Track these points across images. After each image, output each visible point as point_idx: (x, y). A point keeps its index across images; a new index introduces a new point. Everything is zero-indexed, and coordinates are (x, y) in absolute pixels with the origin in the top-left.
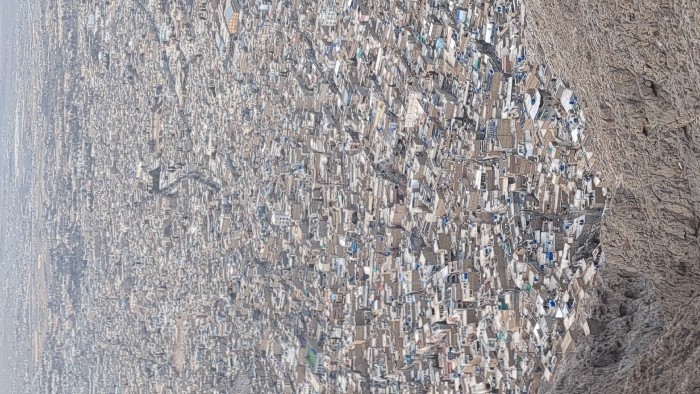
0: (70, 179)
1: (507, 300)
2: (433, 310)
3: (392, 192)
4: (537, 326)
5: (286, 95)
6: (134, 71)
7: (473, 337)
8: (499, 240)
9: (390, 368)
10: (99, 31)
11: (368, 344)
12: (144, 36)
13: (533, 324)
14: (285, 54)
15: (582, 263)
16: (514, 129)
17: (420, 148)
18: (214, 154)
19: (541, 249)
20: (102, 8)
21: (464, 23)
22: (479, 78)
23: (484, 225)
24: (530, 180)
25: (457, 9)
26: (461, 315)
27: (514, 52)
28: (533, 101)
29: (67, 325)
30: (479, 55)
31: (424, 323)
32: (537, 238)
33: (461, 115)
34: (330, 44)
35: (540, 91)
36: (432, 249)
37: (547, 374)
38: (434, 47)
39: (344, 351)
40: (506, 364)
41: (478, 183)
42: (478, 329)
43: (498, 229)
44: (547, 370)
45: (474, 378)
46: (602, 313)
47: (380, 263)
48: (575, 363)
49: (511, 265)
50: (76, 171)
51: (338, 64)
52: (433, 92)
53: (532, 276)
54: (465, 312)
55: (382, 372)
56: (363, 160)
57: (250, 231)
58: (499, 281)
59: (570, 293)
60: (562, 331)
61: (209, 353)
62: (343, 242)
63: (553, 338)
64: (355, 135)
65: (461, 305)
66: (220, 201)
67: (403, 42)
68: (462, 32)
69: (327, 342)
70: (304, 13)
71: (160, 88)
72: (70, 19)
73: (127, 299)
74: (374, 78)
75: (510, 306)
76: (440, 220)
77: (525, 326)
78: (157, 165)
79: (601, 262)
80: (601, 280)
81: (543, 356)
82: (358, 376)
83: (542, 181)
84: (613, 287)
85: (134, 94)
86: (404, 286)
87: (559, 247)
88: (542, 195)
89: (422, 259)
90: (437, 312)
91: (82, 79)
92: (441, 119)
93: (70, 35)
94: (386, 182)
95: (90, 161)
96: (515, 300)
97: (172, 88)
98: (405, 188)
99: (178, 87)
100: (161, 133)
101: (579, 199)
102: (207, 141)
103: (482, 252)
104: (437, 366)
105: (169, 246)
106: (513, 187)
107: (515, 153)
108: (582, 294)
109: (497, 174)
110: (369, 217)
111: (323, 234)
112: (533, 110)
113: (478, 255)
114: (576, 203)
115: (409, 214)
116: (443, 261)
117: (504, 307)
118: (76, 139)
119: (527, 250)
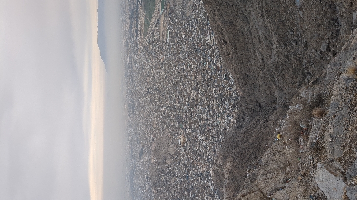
2: (205, 117)
4: (226, 121)
5: (174, 73)
7: (213, 122)
11: (192, 123)
15: (234, 108)
16: (220, 81)
17: (201, 84)
19: (226, 105)
21: (210, 59)
22: (213, 71)
27: (220, 66)
30: (213, 66)
31: (203, 119)
35: (225, 74)
36: (204, 105)
37: (228, 130)
38: (204, 64)
39: (187, 125)
45: (213, 130)
46: (238, 118)
47: (194, 107)
51: (184, 67)
52: (204, 73)
53: (224, 110)
56: (190, 87)
57: (168, 100)
59: (232, 114)
60: (231, 122)
62: (186, 103)
69: (184, 123)
74: (192, 70)
75: (220, 117)
76: (206, 99)
77: (223, 120)
80: (238, 112)
82: (190, 130)
83: (226, 91)
87: (230, 105)
88: (226, 94)
89: (202, 107)
92: (205, 79)
94: (195, 91)
99: (152, 72)
100: (149, 81)
102: (158, 83)
103: (214, 105)
104: (206, 128)
107: (220, 86)
110: (191, 98)
112: (224, 78)
114: (233, 96)
115: (199, 98)
119: (223, 105)
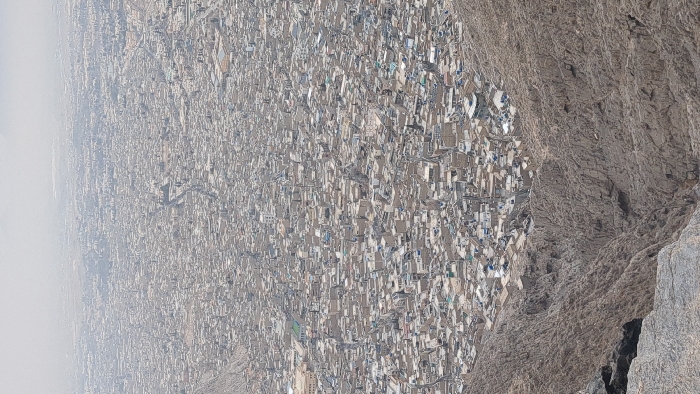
0: (97, 197)
1: (454, 269)
2: (393, 283)
3: (357, 190)
4: (479, 287)
5: (269, 118)
6: (146, 108)
7: (426, 301)
8: (445, 222)
9: (360, 333)
10: (117, 77)
11: (341, 313)
12: (153, 79)
13: (476, 287)
14: (267, 85)
15: (515, 233)
16: (455, 131)
17: (379, 153)
18: (212, 170)
19: (480, 226)
20: (119, 59)
21: (413, 48)
22: (426, 92)
23: (432, 211)
24: (469, 171)
25: (406, 38)
26: (416, 285)
27: (454, 68)
28: (471, 104)
29: (98, 314)
30: (425, 73)
31: (386, 294)
32: (477, 218)
33: (411, 124)
34: (303, 74)
35: (476, 94)
36: (390, 234)
38: (388, 70)
39: (322, 322)
40: (454, 321)
41: (426, 176)
42: (431, 295)
43: (443, 213)
44: (488, 320)
45: (428, 335)
46: (532, 271)
47: (348, 248)
48: (512, 311)
49: (455, 241)
50: (101, 191)
51: (310, 90)
52: (389, 106)
53: (473, 248)
54: (419, 282)
55: (353, 336)
56: (332, 166)
57: (243, 229)
58: (446, 253)
59: (505, 257)
60: (500, 288)
61: (212, 329)
62: (318, 234)
63: (492, 294)
64: (325, 146)
65: (416, 276)
66: (218, 207)
67: (363, 68)
68: (410, 55)
69: (308, 314)
70: (282, 50)
71: (167, 120)
72: (94, 70)
73: (146, 291)
74: (340, 99)
75: (456, 274)
76: (397, 210)
77: (469, 288)
78: (166, 182)
79: (530, 230)
80: (531, 245)
81: (484, 311)
82: (334, 341)
83: (479, 171)
84: (541, 249)
85: (147, 126)
86: (369, 265)
87: (495, 223)
88: (480, 183)
89: (383, 242)
90: (396, 285)
91: (105, 117)
92: (395, 128)
93: (94, 82)
94: (352, 183)
95: (113, 182)
96: (460, 268)
97: (177, 119)
98: (367, 187)
99: (182, 119)
100: (169, 156)
101: (510, 183)
102: (206, 160)
103: (432, 233)
104: (397, 328)
105: (178, 245)
106: (456, 179)
107: (456, 150)
108: (515, 257)
109: (442, 169)
110: (338, 211)
111: (302, 228)
112: (471, 111)
113: (429, 236)
114: (508, 188)
115: (371, 207)
116: (400, 242)
117: (451, 275)
118: (101, 165)
119: (468, 228)
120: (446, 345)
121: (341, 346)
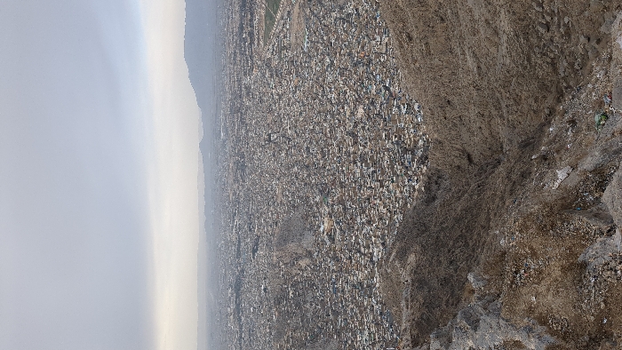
1: (394, 179)
3: (353, 141)
4: (405, 188)
7: (382, 192)
8: (391, 158)
9: (353, 204)
11: (345, 195)
12: (265, 87)
16: (397, 118)
18: (289, 128)
22: (384, 99)
23: (386, 153)
24: (403, 136)
25: (376, 74)
26: (378, 184)
27: (397, 90)
28: (404, 108)
31: (364, 187)
32: (405, 157)
33: (378, 113)
34: (330, 88)
37: (409, 205)
39: (336, 197)
40: (394, 202)
41: (384, 137)
42: (384, 189)
43: (391, 154)
45: (382, 207)
46: (429, 184)
47: (349, 166)
49: (396, 167)
51: (333, 95)
53: (403, 170)
56: (342, 129)
57: (302, 155)
59: (417, 177)
60: (414, 190)
62: (335, 159)
63: (411, 192)
64: (340, 120)
65: (378, 181)
66: (292, 144)
67: (357, 87)
68: (378, 83)
69: (330, 194)
71: (270, 104)
72: (239, 81)
74: (346, 100)
76: (370, 151)
78: (270, 132)
79: (429, 165)
81: (407, 199)
82: (341, 206)
84: (433, 174)
86: (357, 174)
87: (413, 160)
89: (364, 165)
91: (244, 102)
92: (370, 114)
93: (239, 87)
96: (397, 179)
98: (357, 140)
101: (421, 143)
103: (385, 162)
105: (275, 160)
107: (397, 126)
108: (422, 177)
109: (391, 134)
110: (344, 150)
117: (393, 182)
119: (402, 161)
120: (390, 212)
121: (345, 209)
